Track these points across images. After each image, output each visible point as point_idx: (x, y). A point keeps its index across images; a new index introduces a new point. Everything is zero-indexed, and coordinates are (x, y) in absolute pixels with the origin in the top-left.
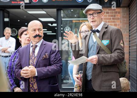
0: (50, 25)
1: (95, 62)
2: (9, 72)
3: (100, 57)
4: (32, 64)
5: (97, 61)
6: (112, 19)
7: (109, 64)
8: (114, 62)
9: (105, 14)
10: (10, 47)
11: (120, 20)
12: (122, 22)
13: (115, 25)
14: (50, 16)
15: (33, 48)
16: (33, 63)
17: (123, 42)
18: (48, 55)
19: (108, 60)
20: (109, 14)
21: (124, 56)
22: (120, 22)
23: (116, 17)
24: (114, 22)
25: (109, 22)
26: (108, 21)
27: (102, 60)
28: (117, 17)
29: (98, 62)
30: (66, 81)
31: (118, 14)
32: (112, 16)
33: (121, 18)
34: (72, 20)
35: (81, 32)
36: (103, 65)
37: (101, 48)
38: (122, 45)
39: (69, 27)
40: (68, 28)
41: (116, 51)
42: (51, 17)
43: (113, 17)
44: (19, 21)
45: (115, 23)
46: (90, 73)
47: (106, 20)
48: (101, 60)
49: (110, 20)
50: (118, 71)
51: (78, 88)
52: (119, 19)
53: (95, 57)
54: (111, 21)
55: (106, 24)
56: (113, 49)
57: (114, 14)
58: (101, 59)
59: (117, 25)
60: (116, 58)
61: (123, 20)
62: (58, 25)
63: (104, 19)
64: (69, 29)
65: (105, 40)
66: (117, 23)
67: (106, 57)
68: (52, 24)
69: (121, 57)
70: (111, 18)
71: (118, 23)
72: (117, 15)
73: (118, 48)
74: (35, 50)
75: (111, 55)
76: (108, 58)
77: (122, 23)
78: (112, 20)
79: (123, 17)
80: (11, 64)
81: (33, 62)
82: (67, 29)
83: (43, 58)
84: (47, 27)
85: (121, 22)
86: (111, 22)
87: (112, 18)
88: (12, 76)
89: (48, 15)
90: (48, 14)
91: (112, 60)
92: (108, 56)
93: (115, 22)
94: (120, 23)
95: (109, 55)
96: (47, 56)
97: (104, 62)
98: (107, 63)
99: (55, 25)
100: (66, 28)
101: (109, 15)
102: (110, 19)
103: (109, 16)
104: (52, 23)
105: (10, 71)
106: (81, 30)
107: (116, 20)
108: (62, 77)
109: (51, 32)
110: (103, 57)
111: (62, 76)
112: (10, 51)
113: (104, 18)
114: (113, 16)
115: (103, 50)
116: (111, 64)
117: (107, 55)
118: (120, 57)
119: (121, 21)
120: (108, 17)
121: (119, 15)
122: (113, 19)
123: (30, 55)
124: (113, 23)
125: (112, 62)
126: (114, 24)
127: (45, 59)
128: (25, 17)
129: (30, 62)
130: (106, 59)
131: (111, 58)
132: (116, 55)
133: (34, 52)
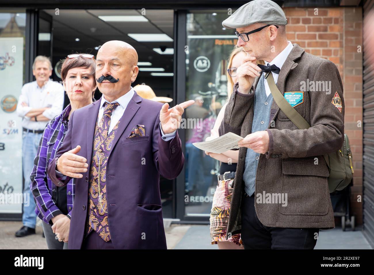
0: (158, 51)
1: (262, 148)
2: (39, 173)
3: (275, 135)
4: (101, 148)
5: (267, 145)
6: (317, 37)
7: (301, 156)
8: (312, 149)
9: (301, 24)
10: (50, 106)
11: (339, 39)
12: (344, 45)
13: (327, 53)
14: (159, 29)
15: (108, 110)
16: (103, 146)
17: (341, 97)
18: (144, 128)
19: (297, 144)
20: (312, 25)
21: (341, 136)
22: (338, 45)
23: (329, 32)
24: (322, 45)
25: (309, 45)
26: (307, 41)
27: (280, 144)
28: (332, 33)
29: (268, 150)
30: (197, 198)
31: (333, 24)
32: (318, 29)
33: (341, 35)
34: (214, 39)
35: (232, 69)
36: (284, 156)
37: (281, 114)
38: (338, 106)
39: (206, 58)
40: (202, 60)
41: (320, 122)
42: (161, 31)
43: (322, 33)
44: (77, 40)
45: (326, 48)
46: (252, 176)
47: (303, 41)
48: (277, 144)
49: (314, 41)
50: (327, 175)
51: (219, 216)
52: (336, 37)
53: (261, 137)
54: (317, 42)
55: (299, 51)
56: (313, 115)
57: (322, 25)
58: (278, 141)
59: (333, 52)
60: (320, 140)
61: (346, 40)
62: (176, 51)
63: (298, 38)
64: (205, 61)
65: (293, 93)
66: (330, 48)
67: (292, 136)
68: (163, 50)
69: (334, 138)
70: (315, 35)
71: (333, 49)
72: (332, 29)
73: (325, 113)
74: (110, 114)
75: (305, 133)
76: (297, 139)
77: (344, 49)
78: (318, 40)
79: (347, 32)
80: (46, 154)
81: (104, 144)
82: (200, 62)
83: (131, 134)
84: (150, 58)
85: (341, 46)
86: (317, 44)
87: (317, 33)
88: (47, 185)
89: (154, 27)
90: (153, 24)
91: (309, 144)
92: (298, 133)
93: (327, 46)
94: (338, 48)
95: (301, 132)
96: (143, 130)
97: (287, 149)
98: (295, 153)
99: (170, 51)
100: (198, 58)
101: (311, 27)
102: (314, 37)
103: (310, 29)
104: (163, 46)
105: (42, 171)
106: (233, 66)
107: (328, 41)
108: (186, 187)
109: (162, 69)
110: (283, 137)
111: (187, 184)
112: (51, 115)
113: (298, 35)
114: (322, 29)
115: (286, 119)
116: (304, 156)
117: (295, 131)
118: (330, 136)
119: (341, 43)
120: (306, 32)
121: (337, 27)
122: (321, 37)
123: (96, 125)
124: (321, 49)
125: (307, 149)
126: (324, 51)
127: (137, 137)
128: (93, 30)
129: (96, 144)
130: (292, 140)
131: (305, 139)
132: (320, 132)
133: (107, 118)
